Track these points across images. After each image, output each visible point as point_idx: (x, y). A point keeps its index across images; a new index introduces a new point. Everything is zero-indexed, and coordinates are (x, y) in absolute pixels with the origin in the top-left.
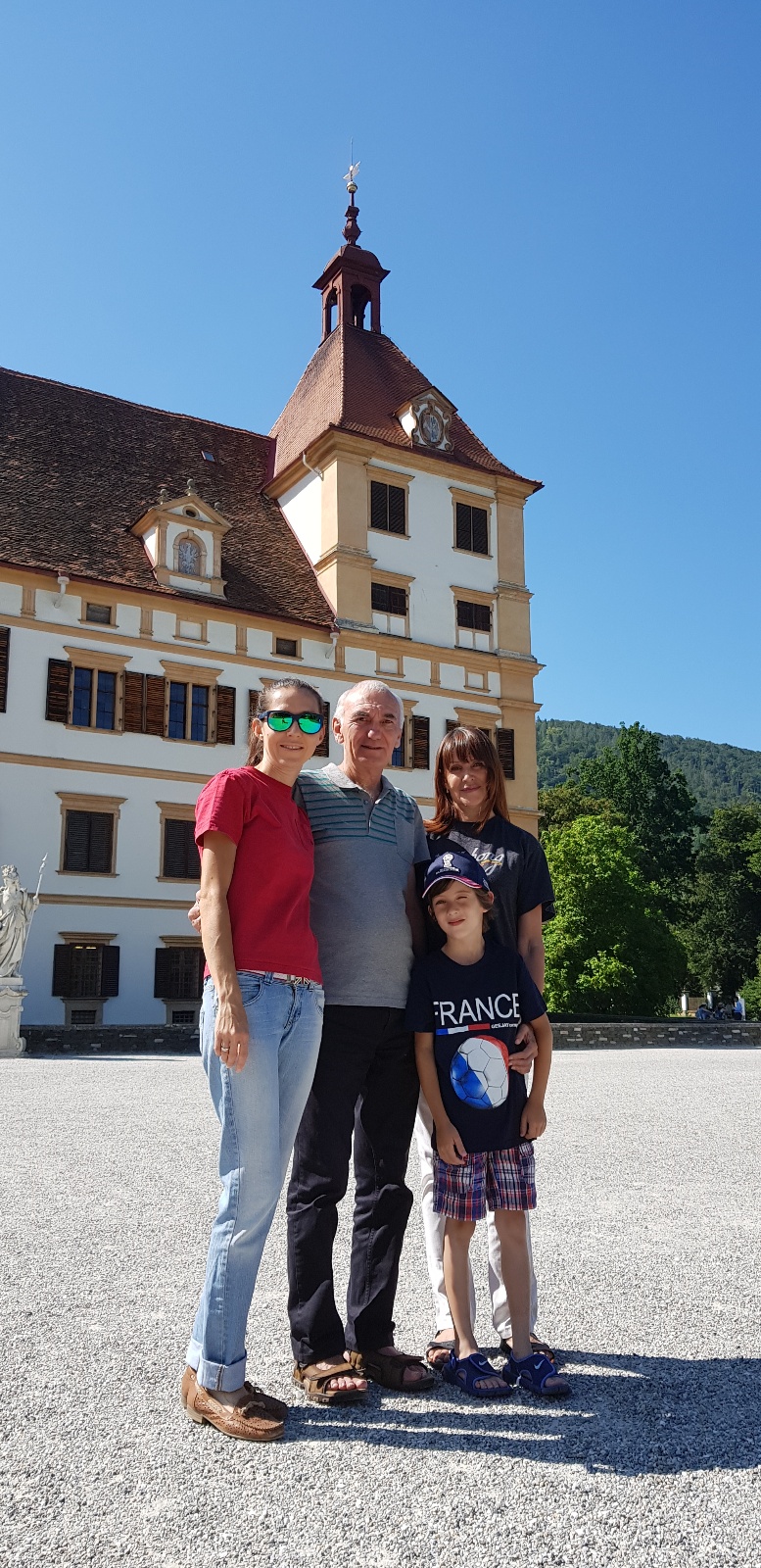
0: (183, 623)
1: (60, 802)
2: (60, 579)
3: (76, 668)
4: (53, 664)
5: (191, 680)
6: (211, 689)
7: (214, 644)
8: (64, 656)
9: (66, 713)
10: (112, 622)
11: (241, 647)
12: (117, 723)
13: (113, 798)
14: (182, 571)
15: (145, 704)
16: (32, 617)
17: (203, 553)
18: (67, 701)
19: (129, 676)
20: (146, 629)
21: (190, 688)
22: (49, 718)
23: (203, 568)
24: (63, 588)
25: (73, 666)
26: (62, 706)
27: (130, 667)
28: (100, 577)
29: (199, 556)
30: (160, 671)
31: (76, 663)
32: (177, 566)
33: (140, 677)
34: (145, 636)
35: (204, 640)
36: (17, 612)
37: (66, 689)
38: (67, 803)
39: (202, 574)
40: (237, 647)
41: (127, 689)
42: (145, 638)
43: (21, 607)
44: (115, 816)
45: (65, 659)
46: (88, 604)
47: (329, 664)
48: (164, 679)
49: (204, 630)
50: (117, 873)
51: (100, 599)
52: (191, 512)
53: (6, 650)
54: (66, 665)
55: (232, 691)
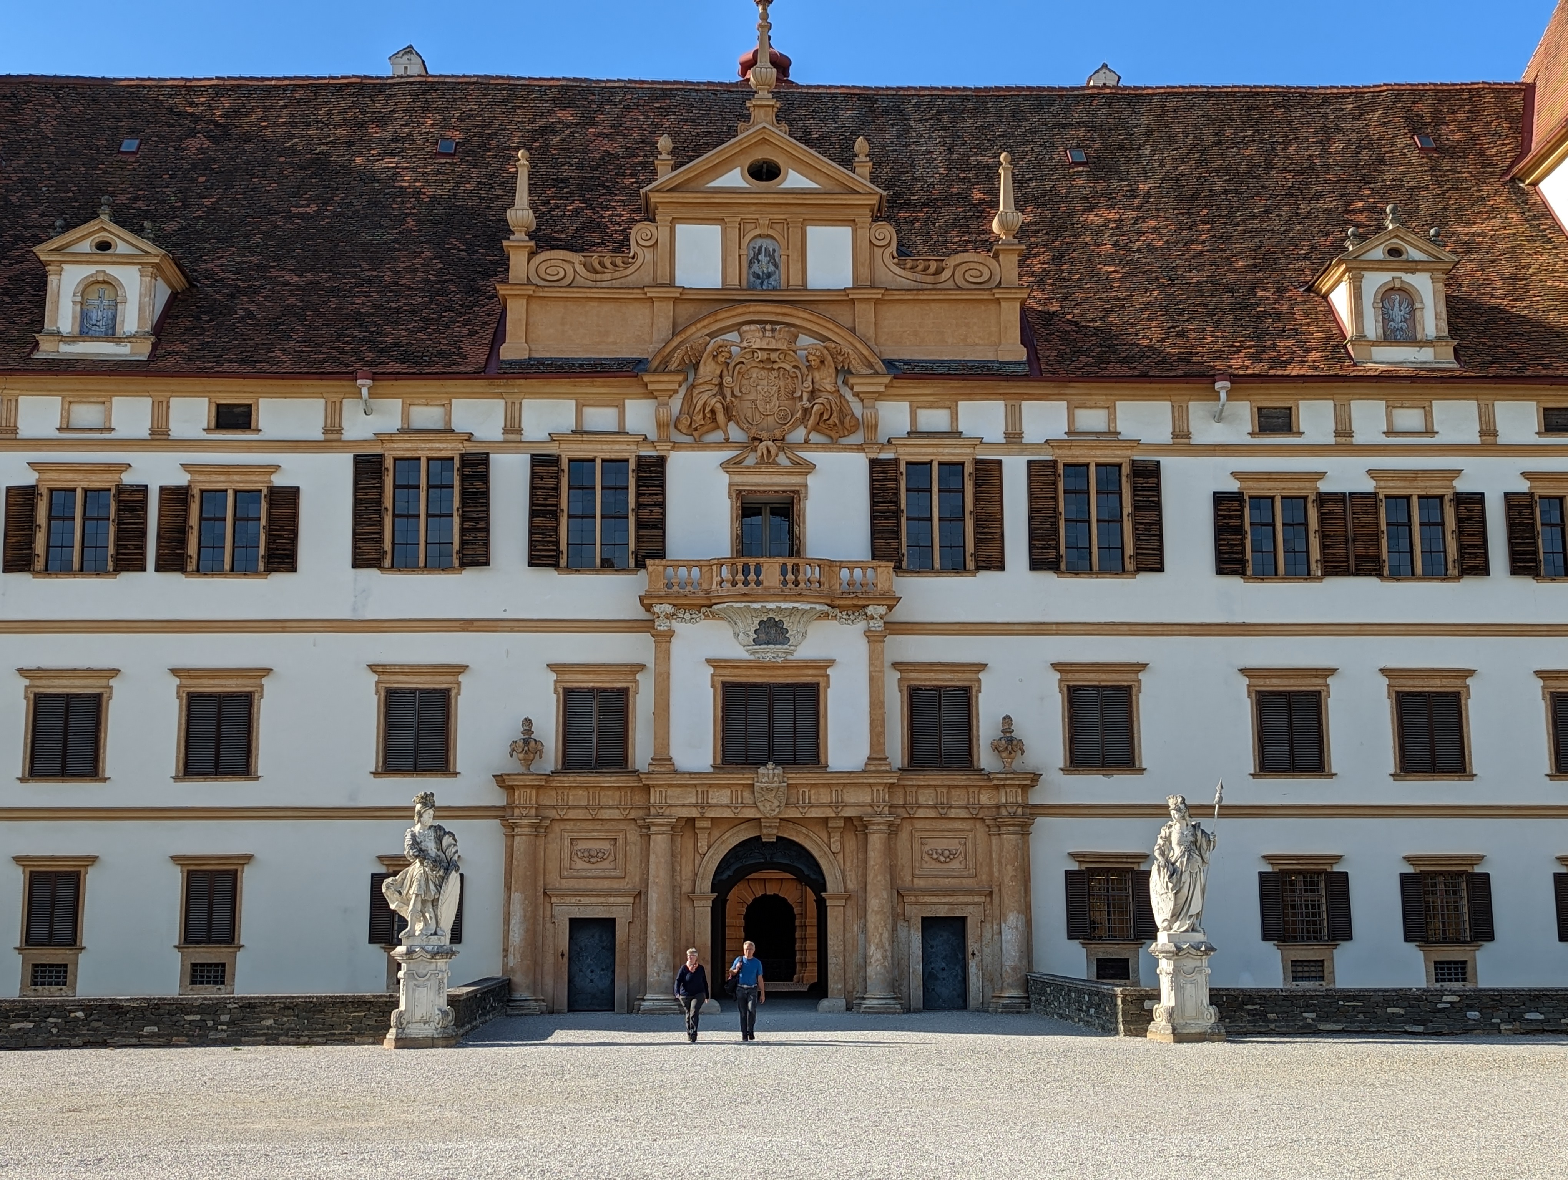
0: (1396, 412)
1: (1246, 681)
2: (1218, 385)
3: (1250, 497)
4: (1219, 498)
5: (1415, 490)
6: (1446, 498)
7: (1446, 435)
8: (1233, 486)
9: (1243, 562)
10: (1294, 429)
11: (1488, 431)
12: (1313, 566)
13: (1317, 669)
14: (1389, 338)
15: (1350, 535)
16: (1186, 441)
17: (1418, 305)
18: (1243, 545)
19: (1323, 499)
20: (1344, 431)
21: (1415, 501)
22: (1220, 571)
23: (1418, 327)
24: (1223, 395)
25: (1246, 497)
26: (1237, 553)
27: (1324, 487)
28: (1272, 372)
29: (1412, 311)
30: (1368, 486)
31: (1247, 493)
32: (1380, 331)
33: (1340, 498)
34: (1342, 440)
35: (1430, 432)
36: (1165, 437)
37: (1239, 530)
38: (1255, 681)
39: (1419, 337)
40: (1482, 433)
41: (1323, 518)
42: (1343, 442)
43: (1171, 430)
44: (1323, 694)
45: (1236, 490)
46: (1260, 409)
48: (1375, 494)
49: (1428, 416)
50: (1333, 771)
51: (1275, 400)
52: (1395, 252)
53: (1157, 489)
54: (1237, 497)
55: (1479, 499)
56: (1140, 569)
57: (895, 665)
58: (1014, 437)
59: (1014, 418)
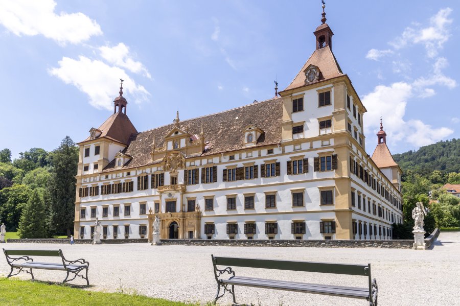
0: (248, 154)
1: (226, 197)
2: (222, 154)
3: (228, 170)
5: (249, 166)
6: (253, 167)
7: (254, 156)
8: (226, 168)
10: (234, 159)
11: (260, 155)
12: (235, 179)
13: (235, 195)
14: (248, 143)
15: (240, 174)
16: (221, 162)
17: (253, 136)
19: (237, 169)
20: (240, 158)
21: (249, 168)
22: (223, 181)
23: (252, 140)
24: (225, 155)
26: (225, 178)
27: (237, 167)
28: (229, 151)
29: (252, 138)
30: (242, 166)
33: (239, 168)
35: (252, 156)
36: (218, 162)
37: (226, 175)
38: (228, 197)
39: (253, 142)
41: (236, 172)
42: (240, 160)
44: (236, 198)
46: (230, 156)
47: (281, 152)
48: (244, 167)
49: (252, 154)
50: (237, 209)
51: (232, 155)
52: (250, 129)
53: (216, 170)
54: (226, 170)
55: (257, 166)
56: (214, 182)
57: (187, 198)
58: (201, 165)
59: (201, 162)
